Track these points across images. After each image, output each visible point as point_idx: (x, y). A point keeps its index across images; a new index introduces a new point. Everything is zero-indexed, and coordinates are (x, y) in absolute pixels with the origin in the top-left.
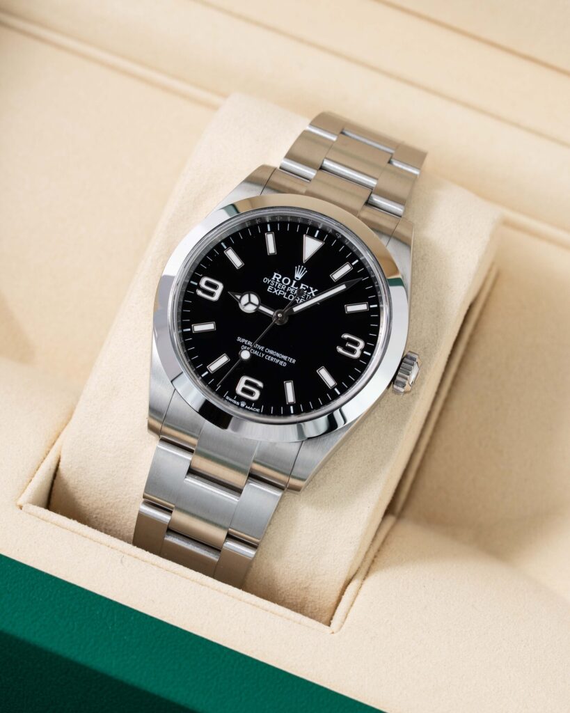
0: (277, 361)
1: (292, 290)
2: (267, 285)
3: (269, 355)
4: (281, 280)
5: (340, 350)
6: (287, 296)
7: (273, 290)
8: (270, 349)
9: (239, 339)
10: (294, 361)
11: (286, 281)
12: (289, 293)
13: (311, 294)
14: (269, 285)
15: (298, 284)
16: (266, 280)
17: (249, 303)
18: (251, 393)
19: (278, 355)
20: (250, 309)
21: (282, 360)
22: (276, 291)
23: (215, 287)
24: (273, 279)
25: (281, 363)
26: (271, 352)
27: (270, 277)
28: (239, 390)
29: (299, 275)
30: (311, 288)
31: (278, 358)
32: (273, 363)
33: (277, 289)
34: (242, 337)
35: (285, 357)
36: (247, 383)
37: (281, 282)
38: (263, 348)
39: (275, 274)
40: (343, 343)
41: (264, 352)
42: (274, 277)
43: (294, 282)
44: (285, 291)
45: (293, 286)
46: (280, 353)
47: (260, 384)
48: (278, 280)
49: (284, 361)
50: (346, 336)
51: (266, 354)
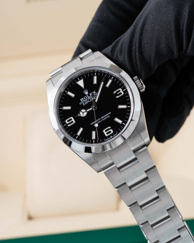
0: (107, 117)
1: (89, 98)
2: (82, 104)
3: (103, 119)
4: (84, 99)
5: (117, 97)
6: (90, 101)
7: (85, 104)
10: (110, 113)
11: (85, 98)
13: (95, 93)
16: (80, 103)
17: (83, 113)
18: (110, 132)
19: (105, 116)
20: (85, 114)
21: (107, 116)
22: (86, 103)
23: (71, 119)
24: (82, 101)
25: (108, 117)
26: (103, 117)
27: (80, 102)
28: (107, 135)
29: (86, 93)
30: (93, 92)
31: (106, 117)
32: (106, 119)
33: (85, 102)
34: (92, 123)
35: (107, 115)
36: (106, 131)
37: (84, 100)
38: (99, 119)
39: (81, 99)
40: (116, 94)
41: (101, 120)
43: (87, 96)
44: (88, 100)
45: (88, 97)
46: (105, 115)
47: (109, 127)
48: (83, 100)
49: (108, 116)
50: (115, 92)
51: (102, 119)
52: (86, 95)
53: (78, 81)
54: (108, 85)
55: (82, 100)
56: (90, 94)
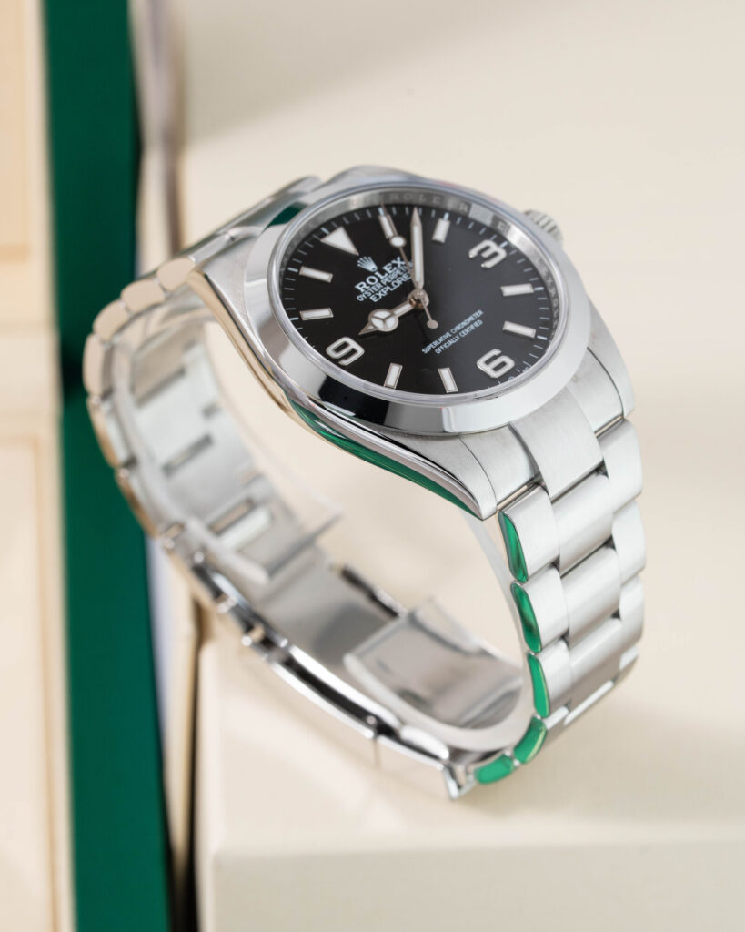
0: (472, 327)
1: (387, 280)
2: (368, 299)
3: (460, 331)
4: (368, 285)
5: (489, 264)
6: (392, 287)
7: (378, 297)
8: (454, 327)
9: (425, 351)
10: (480, 312)
11: (372, 280)
12: (389, 284)
13: (402, 265)
14: (368, 297)
15: (383, 272)
16: (361, 298)
17: (385, 321)
18: (503, 364)
19: (464, 323)
20: (392, 324)
21: (472, 322)
22: (380, 294)
23: (344, 345)
24: (362, 291)
25: (476, 324)
26: (458, 328)
27: (359, 293)
29: (370, 266)
30: (394, 262)
31: (469, 325)
32: (472, 333)
33: (377, 292)
35: (471, 319)
36: (488, 362)
37: (371, 286)
38: (448, 334)
39: (357, 286)
40: (480, 259)
41: (454, 335)
43: (377, 274)
44: (384, 286)
45: (381, 277)
46: (463, 321)
48: (367, 287)
49: (477, 320)
51: (457, 334)
52: (372, 274)
53: (324, 235)
54: (440, 236)
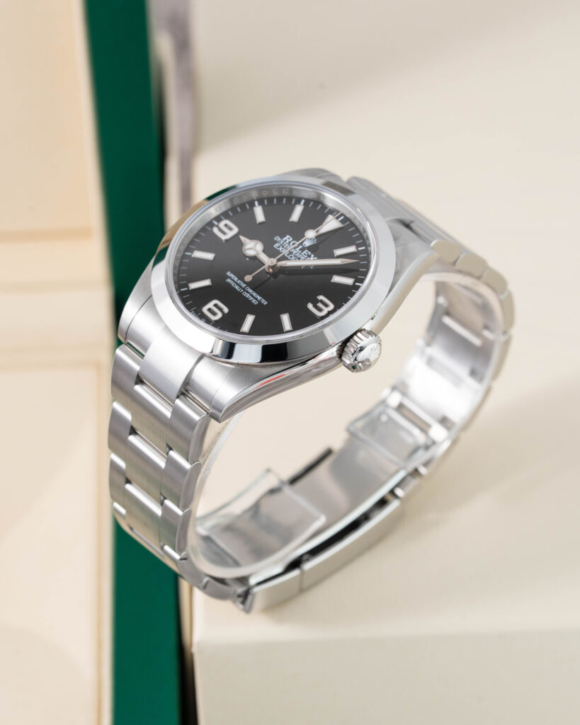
0: (252, 299)
1: (295, 252)
2: (276, 242)
3: (248, 292)
4: (290, 242)
7: (279, 247)
8: (251, 289)
10: (266, 303)
14: (278, 242)
15: (302, 250)
16: (277, 238)
17: (253, 248)
18: (214, 314)
19: (255, 294)
20: (250, 253)
21: (256, 299)
22: (281, 248)
23: (230, 229)
24: (284, 239)
25: (254, 301)
26: (250, 291)
27: (282, 237)
28: (205, 309)
29: (308, 243)
30: (312, 256)
31: (252, 296)
32: (247, 299)
33: (283, 247)
34: (232, 272)
35: (259, 298)
36: (216, 305)
37: (289, 244)
38: (245, 285)
39: (288, 236)
40: (315, 301)
41: (243, 289)
42: (286, 238)
43: (301, 247)
44: (289, 251)
45: (297, 249)
46: (258, 294)
47: (226, 310)
48: (287, 242)
50: (321, 297)
51: (245, 291)
52: (301, 244)
53: (336, 218)
54: (337, 279)
55: (286, 240)
56: (306, 251)
